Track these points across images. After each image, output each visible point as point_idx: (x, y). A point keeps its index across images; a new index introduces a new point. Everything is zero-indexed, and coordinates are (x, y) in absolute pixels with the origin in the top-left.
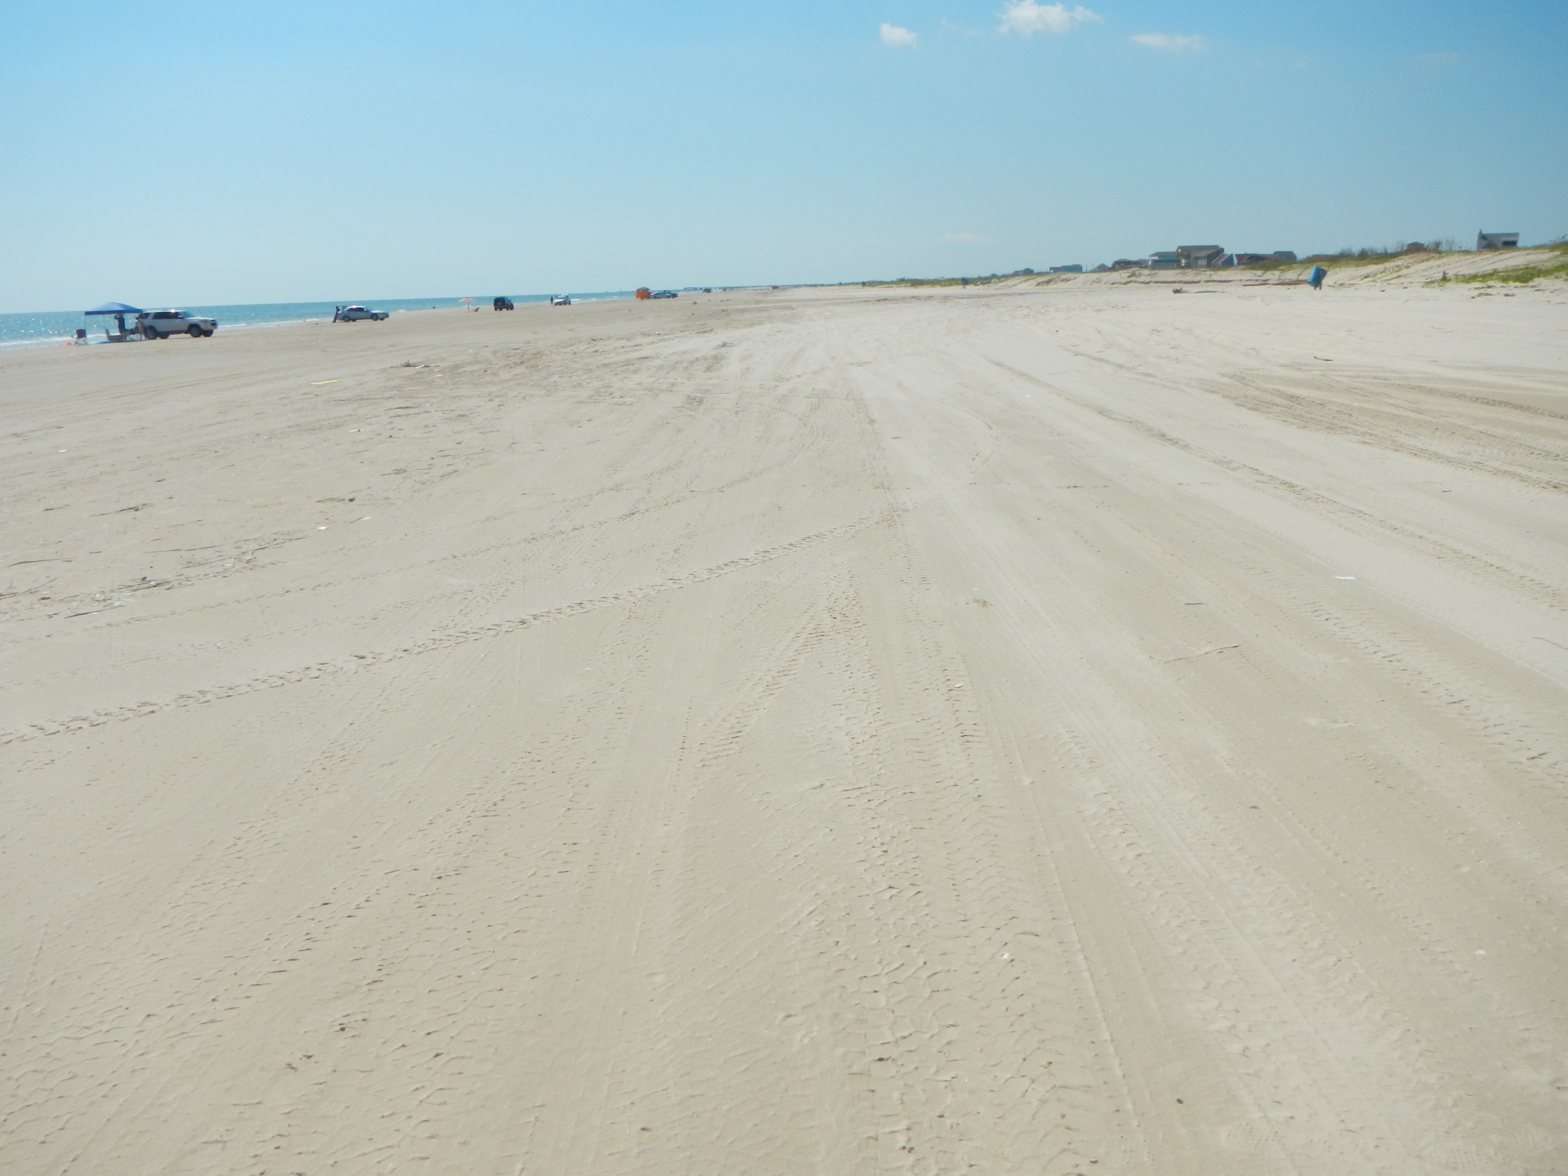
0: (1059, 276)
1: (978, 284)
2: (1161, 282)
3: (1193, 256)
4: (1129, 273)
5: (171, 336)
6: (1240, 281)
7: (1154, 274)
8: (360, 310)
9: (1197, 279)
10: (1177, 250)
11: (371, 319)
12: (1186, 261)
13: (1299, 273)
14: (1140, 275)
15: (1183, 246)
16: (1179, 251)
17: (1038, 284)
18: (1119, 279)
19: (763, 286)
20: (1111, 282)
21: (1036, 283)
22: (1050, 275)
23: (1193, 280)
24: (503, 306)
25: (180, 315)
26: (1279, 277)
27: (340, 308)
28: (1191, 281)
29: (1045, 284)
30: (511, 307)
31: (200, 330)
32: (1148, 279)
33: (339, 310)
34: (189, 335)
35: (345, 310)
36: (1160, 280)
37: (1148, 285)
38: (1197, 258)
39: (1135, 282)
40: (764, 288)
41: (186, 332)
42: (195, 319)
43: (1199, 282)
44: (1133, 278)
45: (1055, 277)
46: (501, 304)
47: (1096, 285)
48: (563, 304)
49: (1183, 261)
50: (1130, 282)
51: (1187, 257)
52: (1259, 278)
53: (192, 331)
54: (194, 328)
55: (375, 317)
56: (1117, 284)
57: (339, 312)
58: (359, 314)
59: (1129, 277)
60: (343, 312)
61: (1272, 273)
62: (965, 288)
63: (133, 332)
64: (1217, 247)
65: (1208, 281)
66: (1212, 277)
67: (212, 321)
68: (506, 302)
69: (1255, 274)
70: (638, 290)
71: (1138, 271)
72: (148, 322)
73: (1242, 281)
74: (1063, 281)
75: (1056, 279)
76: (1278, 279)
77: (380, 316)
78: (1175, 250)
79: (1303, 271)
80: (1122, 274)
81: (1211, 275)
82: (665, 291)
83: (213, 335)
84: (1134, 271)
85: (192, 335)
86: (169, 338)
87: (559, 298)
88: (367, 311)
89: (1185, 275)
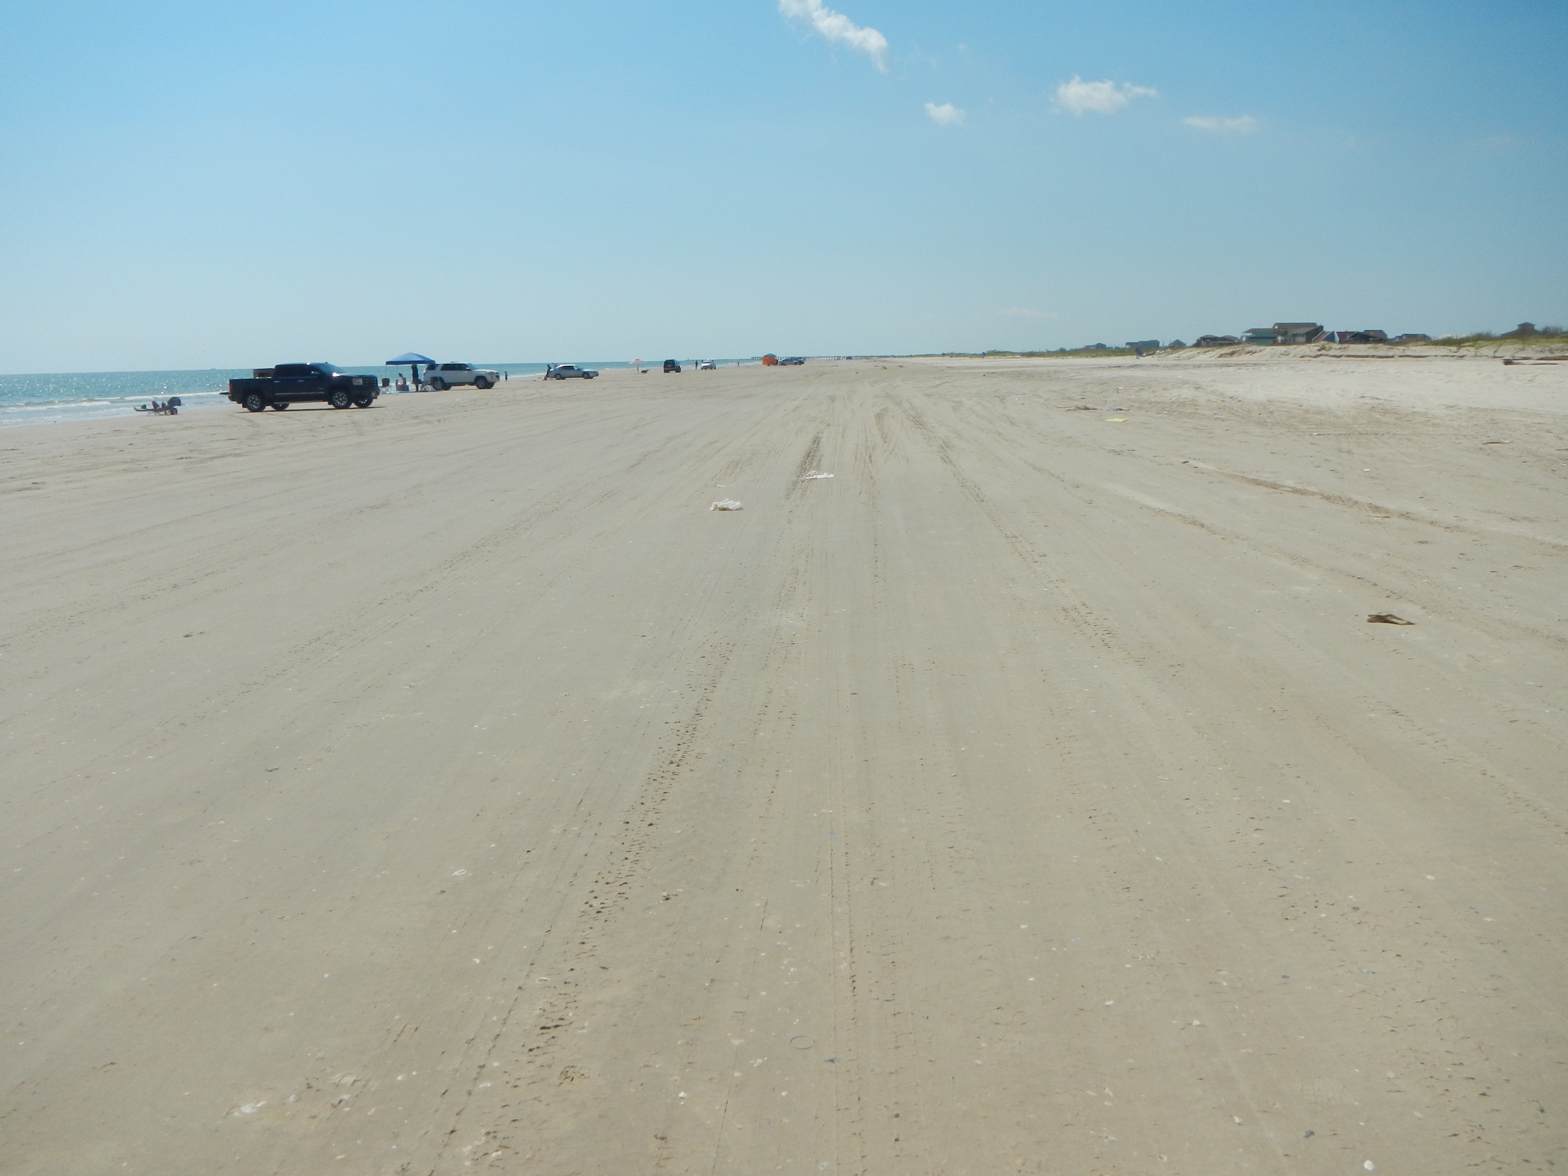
0: (1244, 349)
1: (1144, 355)
2: (1353, 356)
3: (1290, 334)
4: (1318, 346)
5: (453, 388)
6: (1435, 357)
7: (1345, 348)
8: (571, 368)
9: (1390, 354)
10: (1274, 326)
11: (582, 377)
12: (1283, 338)
13: (1494, 349)
14: (1330, 348)
15: (1280, 323)
16: (1276, 327)
17: (1221, 356)
18: (1308, 352)
19: (829, 357)
20: (1300, 356)
21: (1218, 355)
22: (1233, 347)
23: (1387, 355)
24: (673, 369)
25: (468, 367)
26: (1475, 354)
27: (552, 366)
28: (1384, 355)
29: (1228, 356)
30: (678, 370)
31: (484, 382)
32: (1339, 353)
33: (550, 368)
34: (475, 387)
35: (557, 368)
36: (1352, 354)
37: (1339, 359)
38: (1295, 335)
39: (1326, 355)
40: (831, 358)
41: (471, 384)
42: (481, 371)
43: (1393, 357)
44: (1323, 352)
45: (1238, 349)
46: (671, 366)
47: (1284, 358)
48: (709, 368)
49: (1280, 338)
50: (1321, 355)
51: (1284, 334)
52: (1455, 354)
53: (478, 383)
54: (480, 380)
55: (586, 375)
56: (1306, 357)
57: (551, 370)
58: (570, 372)
59: (1319, 350)
60: (555, 370)
61: (1467, 350)
62: (1138, 358)
63: (424, 384)
64: (1314, 324)
65: (1402, 356)
66: (1405, 351)
67: (497, 373)
68: (676, 365)
69: (1450, 350)
70: (765, 356)
71: (1327, 344)
72: (437, 373)
73: (1438, 357)
74: (1248, 353)
75: (1240, 351)
76: (1474, 355)
77: (591, 375)
78: (1271, 327)
79: (1498, 348)
80: (1311, 347)
81: (1404, 350)
82: (792, 358)
83: (493, 388)
84: (1323, 345)
85: (478, 387)
86: (451, 389)
87: (705, 363)
88: (579, 370)
89: (1377, 350)
